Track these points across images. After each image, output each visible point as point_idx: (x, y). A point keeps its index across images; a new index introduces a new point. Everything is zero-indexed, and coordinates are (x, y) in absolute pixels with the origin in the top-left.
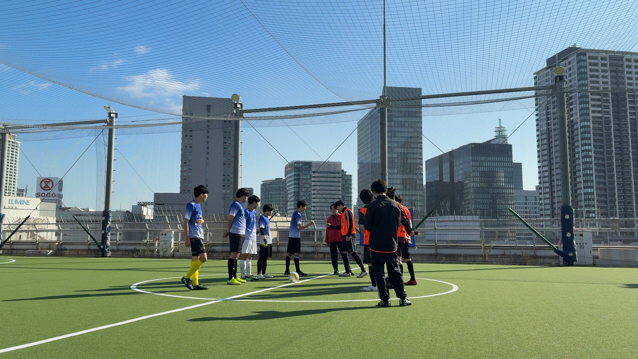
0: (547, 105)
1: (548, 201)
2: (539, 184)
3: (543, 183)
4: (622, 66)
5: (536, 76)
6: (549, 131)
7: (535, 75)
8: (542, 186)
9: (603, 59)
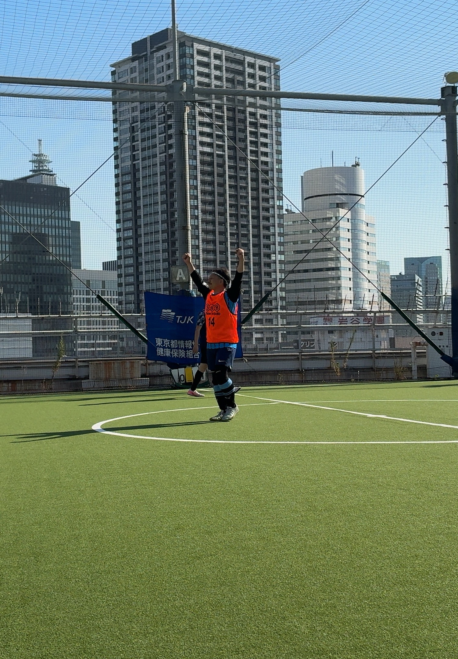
0: (132, 123)
1: (132, 289)
2: (118, 259)
3: (125, 258)
4: (242, 73)
5: (115, 71)
6: (135, 169)
7: (114, 69)
8: (122, 263)
9: (217, 57)
